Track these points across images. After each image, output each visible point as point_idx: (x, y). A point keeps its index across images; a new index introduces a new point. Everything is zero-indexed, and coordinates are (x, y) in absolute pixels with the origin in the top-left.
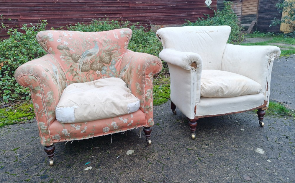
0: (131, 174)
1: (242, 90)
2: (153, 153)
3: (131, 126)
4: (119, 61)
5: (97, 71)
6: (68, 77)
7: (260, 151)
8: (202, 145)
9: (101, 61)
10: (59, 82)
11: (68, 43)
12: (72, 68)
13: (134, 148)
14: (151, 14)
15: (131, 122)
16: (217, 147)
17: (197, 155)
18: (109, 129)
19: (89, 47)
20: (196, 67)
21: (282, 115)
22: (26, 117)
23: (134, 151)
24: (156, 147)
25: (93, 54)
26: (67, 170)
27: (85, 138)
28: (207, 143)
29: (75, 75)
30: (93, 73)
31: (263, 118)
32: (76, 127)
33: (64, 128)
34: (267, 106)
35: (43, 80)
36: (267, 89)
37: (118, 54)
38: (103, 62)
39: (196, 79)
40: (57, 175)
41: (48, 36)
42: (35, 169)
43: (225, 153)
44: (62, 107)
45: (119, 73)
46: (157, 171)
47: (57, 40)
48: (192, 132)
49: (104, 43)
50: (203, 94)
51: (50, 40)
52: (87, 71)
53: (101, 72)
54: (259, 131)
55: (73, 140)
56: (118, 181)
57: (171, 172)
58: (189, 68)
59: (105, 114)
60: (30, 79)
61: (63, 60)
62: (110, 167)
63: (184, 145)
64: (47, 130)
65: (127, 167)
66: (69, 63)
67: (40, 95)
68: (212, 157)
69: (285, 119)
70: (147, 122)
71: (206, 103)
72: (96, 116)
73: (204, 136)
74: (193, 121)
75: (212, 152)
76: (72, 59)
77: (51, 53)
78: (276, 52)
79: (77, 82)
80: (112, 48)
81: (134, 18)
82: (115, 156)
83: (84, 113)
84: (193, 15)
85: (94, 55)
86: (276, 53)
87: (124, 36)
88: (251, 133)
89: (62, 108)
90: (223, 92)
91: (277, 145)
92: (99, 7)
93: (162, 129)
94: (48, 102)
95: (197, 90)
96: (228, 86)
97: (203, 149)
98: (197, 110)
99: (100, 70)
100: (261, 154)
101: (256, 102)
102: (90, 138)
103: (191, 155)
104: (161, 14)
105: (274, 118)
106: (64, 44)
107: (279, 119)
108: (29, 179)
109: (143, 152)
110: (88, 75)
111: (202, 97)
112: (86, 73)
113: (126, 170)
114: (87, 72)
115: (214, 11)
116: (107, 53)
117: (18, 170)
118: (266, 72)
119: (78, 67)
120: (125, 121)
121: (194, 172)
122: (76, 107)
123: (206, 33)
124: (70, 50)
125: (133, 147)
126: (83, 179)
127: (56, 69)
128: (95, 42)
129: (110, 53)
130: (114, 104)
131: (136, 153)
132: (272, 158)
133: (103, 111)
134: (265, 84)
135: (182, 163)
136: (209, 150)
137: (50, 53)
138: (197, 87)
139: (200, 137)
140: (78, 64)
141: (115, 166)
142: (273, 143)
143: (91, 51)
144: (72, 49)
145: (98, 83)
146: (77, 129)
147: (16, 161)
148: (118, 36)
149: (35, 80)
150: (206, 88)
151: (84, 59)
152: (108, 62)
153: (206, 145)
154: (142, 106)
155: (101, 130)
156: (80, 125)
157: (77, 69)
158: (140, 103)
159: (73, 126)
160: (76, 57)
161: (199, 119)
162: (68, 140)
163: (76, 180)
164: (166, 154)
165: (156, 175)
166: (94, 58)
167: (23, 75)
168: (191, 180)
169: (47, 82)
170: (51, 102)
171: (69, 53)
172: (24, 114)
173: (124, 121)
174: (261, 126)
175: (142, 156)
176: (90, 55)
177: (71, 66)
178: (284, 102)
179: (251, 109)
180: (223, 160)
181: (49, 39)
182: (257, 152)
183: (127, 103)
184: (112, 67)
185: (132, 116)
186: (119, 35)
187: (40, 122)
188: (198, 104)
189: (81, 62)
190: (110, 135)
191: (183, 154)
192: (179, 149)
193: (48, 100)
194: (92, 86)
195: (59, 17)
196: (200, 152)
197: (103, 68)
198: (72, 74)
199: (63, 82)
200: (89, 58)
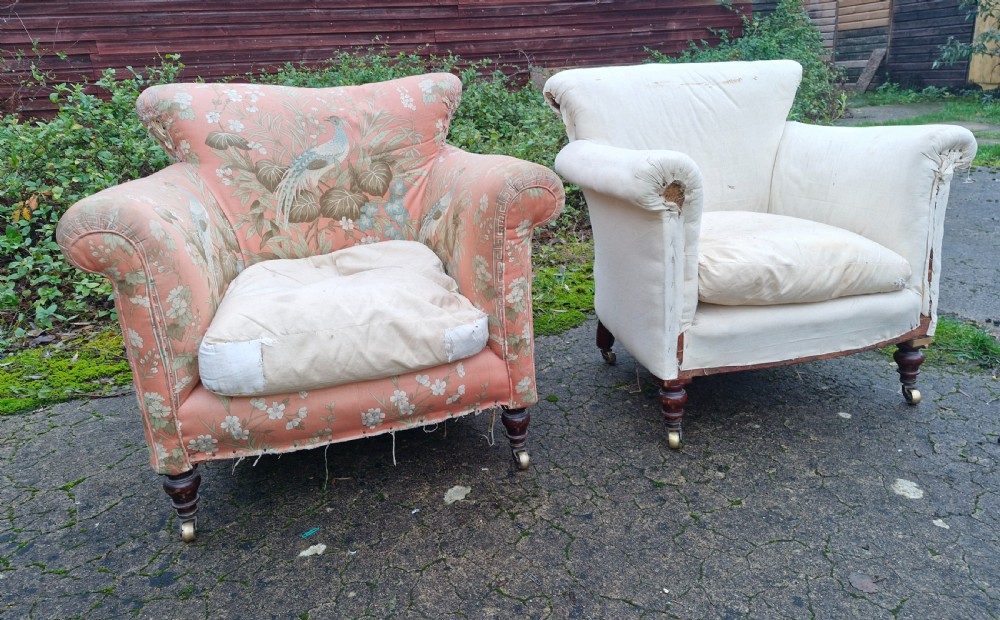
0: (460, 568)
1: (843, 278)
2: (535, 496)
3: (459, 404)
4: (417, 184)
5: (344, 218)
6: (246, 241)
7: (908, 489)
8: (705, 468)
9: (357, 183)
10: (214, 257)
11: (242, 126)
12: (257, 211)
13: (469, 480)
14: (532, 32)
15: (457, 392)
16: (756, 477)
17: (688, 502)
18: (383, 416)
19: (314, 137)
20: (681, 202)
21: (981, 365)
22: (110, 377)
23: (469, 490)
24: (544, 477)
25: (330, 162)
26: (239, 556)
27: (300, 448)
28: (721, 463)
29: (270, 234)
30: (330, 227)
31: (914, 377)
32: (270, 410)
33: (229, 412)
34: (931, 332)
35: (154, 250)
36: (930, 275)
37: (414, 160)
38: (363, 188)
39: (681, 243)
40: (207, 572)
41: (176, 101)
42: (134, 551)
43: (787, 497)
44: (221, 340)
45: (420, 226)
46: (547, 558)
48: (669, 425)
49: (365, 125)
50: (706, 294)
51: (182, 116)
52: (309, 220)
53: (357, 221)
54: (901, 418)
55: (259, 452)
56: (414, 594)
57: (596, 562)
58: (658, 203)
59: (369, 364)
60: (107, 246)
61: (227, 182)
62: (388, 545)
63: (642, 471)
64: (171, 419)
65: (444, 544)
66: (249, 192)
67: (145, 302)
68: (741, 510)
69: (993, 380)
70: (514, 391)
71: (716, 323)
72: (338, 371)
73: (711, 439)
74: (672, 387)
75: (738, 492)
76: (258, 178)
77: (187, 161)
78: (960, 146)
79: (278, 258)
80: (395, 141)
81: (472, 47)
82: (404, 507)
83: (295, 363)
84: (671, 31)
85: (331, 166)
86: (960, 151)
87: (433, 98)
88: (874, 428)
89: (218, 344)
90: (775, 285)
91: (963, 469)
92: (358, 11)
93: (566, 414)
94: (174, 326)
95: (687, 279)
96: (795, 264)
97: (707, 482)
98: (685, 350)
99: (355, 216)
100: (912, 501)
101: (890, 320)
102: (318, 445)
103: (667, 504)
104: (562, 31)
105: (953, 374)
106: (231, 127)
107: (971, 377)
108: (110, 585)
109: (502, 492)
110: (312, 232)
111: (703, 305)
112: (306, 225)
113: (441, 556)
114: (310, 224)
115: (744, 17)
116: (378, 157)
117: (76, 555)
118: (926, 217)
119: (279, 207)
120: (437, 386)
121: (678, 564)
122: (267, 340)
123: (715, 87)
124: (250, 149)
125: (467, 476)
126: (296, 586)
127: (204, 213)
128: (334, 119)
129: (385, 159)
130: (399, 329)
131: (476, 498)
132: (950, 514)
133: (361, 355)
134: (924, 258)
135: (636, 533)
136: (730, 484)
137: (185, 159)
138: (687, 269)
139: (697, 442)
140: (278, 196)
141: (405, 541)
142: (954, 461)
143: (321, 151)
144: (257, 146)
145: (348, 259)
146: (271, 418)
147: (70, 525)
148: (412, 100)
149: (125, 251)
150: (717, 274)
151: (298, 179)
152: (381, 187)
153: (720, 469)
154: (494, 337)
155: (354, 420)
156: (285, 402)
157: (275, 212)
158: (489, 325)
159: (261, 404)
160: (272, 172)
161: (695, 378)
162: (242, 454)
163: (268, 589)
164: (579, 502)
165: (544, 574)
166: (333, 175)
167: (84, 232)
168: (666, 591)
169: (167, 254)
170: (182, 324)
171: (246, 158)
172: (103, 368)
173: (433, 387)
174: (911, 403)
175: (497, 507)
176: (318, 164)
177: (256, 204)
178: (989, 321)
179: (874, 343)
180: (778, 522)
181: (179, 114)
182: (897, 492)
183: (444, 326)
184: (395, 207)
185: (461, 370)
186: (417, 95)
187: (147, 394)
188: (689, 327)
189: (288, 188)
190: (387, 436)
191: (638, 500)
192: (623, 483)
193: (173, 316)
194: (327, 270)
195: (225, 46)
196: (696, 494)
197: (362, 210)
198: (259, 231)
199: (229, 258)
200: (315, 177)
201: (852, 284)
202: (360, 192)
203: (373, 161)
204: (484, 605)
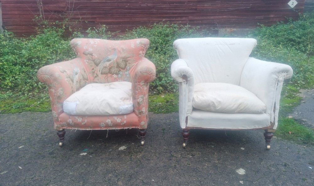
0: (111, 165)
1: (238, 107)
2: (140, 152)
3: (124, 125)
4: (133, 67)
5: (114, 74)
6: (90, 78)
7: (241, 172)
9: (118, 66)
10: (77, 82)
11: (92, 50)
12: (93, 71)
14: (220, 17)
15: (124, 122)
18: (105, 125)
19: (109, 53)
20: (187, 81)
23: (126, 148)
27: (86, 129)
29: (96, 77)
30: (111, 76)
31: (270, 141)
32: (79, 119)
33: (69, 118)
34: (275, 128)
35: (56, 79)
36: (274, 110)
37: (133, 61)
39: (187, 91)
40: (60, 154)
41: (77, 42)
42: (49, 146)
43: (204, 166)
44: (69, 102)
47: (84, 47)
49: (122, 51)
50: (194, 106)
51: (79, 46)
53: (118, 76)
55: (77, 129)
58: (180, 80)
59: (100, 112)
60: (46, 77)
61: (87, 63)
62: (100, 156)
63: (171, 152)
64: (58, 118)
65: (111, 159)
66: (91, 66)
67: (53, 90)
68: (189, 166)
69: (304, 147)
70: (140, 124)
71: (197, 115)
72: (93, 112)
74: (184, 130)
76: (94, 63)
77: (79, 57)
78: (287, 71)
79: (97, 83)
80: (128, 56)
81: (200, 21)
82: (109, 149)
83: (83, 109)
85: (112, 61)
86: (287, 73)
87: (139, 45)
88: (248, 154)
90: (215, 107)
94: (59, 97)
95: (189, 101)
96: (221, 101)
97: (186, 158)
98: (188, 121)
99: (117, 74)
100: (239, 175)
102: (90, 130)
103: (171, 161)
106: (89, 50)
108: (41, 152)
109: (133, 150)
110: (106, 77)
111: (195, 109)
112: (105, 75)
113: (109, 161)
114: (106, 75)
115: (300, 13)
118: (273, 92)
119: (99, 70)
120: (118, 120)
122: (78, 103)
123: (226, 46)
124: (93, 55)
125: (128, 144)
126: (75, 161)
127: (78, 70)
128: (114, 49)
129: (125, 60)
130: (109, 105)
131: (126, 150)
133: (98, 109)
134: (271, 104)
136: (191, 159)
138: (189, 98)
140: (98, 68)
141: (104, 156)
142: (264, 167)
143: (110, 57)
144: (95, 55)
145: (113, 85)
146: (79, 121)
147: (41, 138)
149: (49, 79)
150: (197, 101)
151: (104, 64)
152: (124, 67)
153: (192, 155)
154: (135, 109)
155: (98, 125)
156: (82, 118)
157: (97, 72)
158: (133, 106)
159: (77, 118)
160: (98, 61)
161: (191, 129)
162: (73, 128)
163: (69, 160)
164: (149, 156)
167: (41, 74)
168: (153, 180)
169: (59, 80)
170: (61, 96)
171: (92, 58)
174: (267, 149)
175: (129, 153)
176: (109, 60)
177: (93, 69)
179: (252, 128)
180: (196, 171)
182: (237, 172)
183: (120, 105)
184: (127, 73)
185: (125, 117)
186: (135, 44)
187: (54, 111)
188: (190, 115)
189: (101, 66)
190: (106, 130)
191: (164, 159)
192: (164, 154)
193: (59, 94)
194: (107, 87)
196: (180, 160)
198: (93, 76)
199: (83, 82)
200: (108, 63)
201: (241, 109)
202: (119, 68)
203: (122, 61)
204: (110, 173)
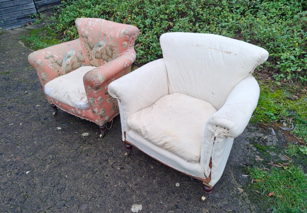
5: (105, 61)
6: (86, 60)
9: (107, 53)
11: (88, 33)
12: (89, 54)
19: (100, 39)
23: (88, 135)
25: (102, 46)
29: (91, 60)
30: (103, 62)
36: (210, 166)
37: (117, 52)
41: (78, 24)
47: (82, 29)
49: (109, 38)
51: (78, 28)
52: (99, 59)
61: (84, 46)
66: (87, 49)
76: (89, 46)
79: (93, 65)
80: (114, 45)
98: (126, 136)
99: (107, 61)
106: (86, 33)
110: (99, 62)
116: (110, 48)
119: (93, 54)
128: (105, 35)
129: (112, 49)
140: (93, 52)
143: (101, 43)
144: (89, 38)
148: (118, 34)
151: (96, 48)
152: (111, 56)
160: (92, 46)
166: (103, 50)
171: (87, 41)
176: (100, 46)
177: (88, 52)
183: (76, 101)
186: (120, 33)
189: (94, 50)
193: (43, 78)
198: (89, 58)
199: (77, 64)
200: (99, 49)
202: (107, 56)
